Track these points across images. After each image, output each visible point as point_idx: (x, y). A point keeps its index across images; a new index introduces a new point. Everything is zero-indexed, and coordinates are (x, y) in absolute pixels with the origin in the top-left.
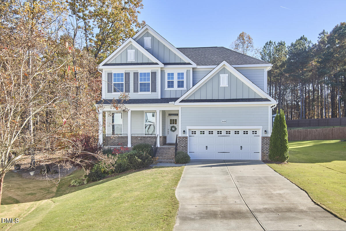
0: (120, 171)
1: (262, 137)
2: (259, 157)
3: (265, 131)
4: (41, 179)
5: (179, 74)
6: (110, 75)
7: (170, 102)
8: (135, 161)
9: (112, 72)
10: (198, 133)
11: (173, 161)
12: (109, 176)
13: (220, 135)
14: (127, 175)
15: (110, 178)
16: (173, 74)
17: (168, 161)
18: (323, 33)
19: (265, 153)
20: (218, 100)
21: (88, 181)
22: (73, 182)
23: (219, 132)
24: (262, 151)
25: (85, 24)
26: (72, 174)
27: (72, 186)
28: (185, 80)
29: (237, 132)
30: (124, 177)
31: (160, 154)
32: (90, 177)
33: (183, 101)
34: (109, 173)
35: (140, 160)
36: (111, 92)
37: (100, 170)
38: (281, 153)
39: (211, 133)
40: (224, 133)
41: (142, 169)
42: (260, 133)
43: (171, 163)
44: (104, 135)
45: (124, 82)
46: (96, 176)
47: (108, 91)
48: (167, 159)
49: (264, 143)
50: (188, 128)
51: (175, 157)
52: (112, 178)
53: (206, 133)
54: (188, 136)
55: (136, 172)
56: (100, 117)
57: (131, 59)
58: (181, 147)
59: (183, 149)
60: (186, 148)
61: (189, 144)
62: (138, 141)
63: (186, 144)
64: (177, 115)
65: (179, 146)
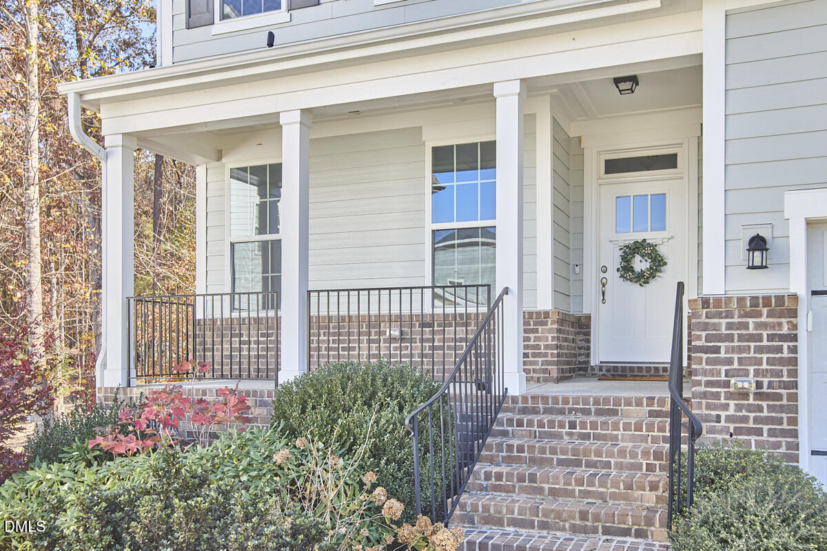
36: (206, 16)
47: (189, 15)
50: (801, 206)
54: (798, 286)
58: (730, 396)
59: (745, 419)
60: (782, 409)
61: (811, 372)
62: (379, 348)
63: (779, 374)
64: (669, 161)
65: (709, 384)
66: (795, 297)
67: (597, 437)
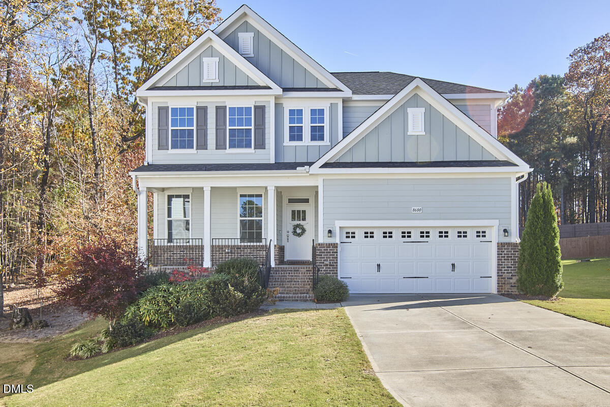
0: (189, 321)
1: (498, 243)
2: (492, 287)
3: (505, 231)
4: (7, 341)
5: (313, 112)
6: (163, 111)
7: (298, 168)
8: (226, 296)
9: (169, 105)
10: (360, 235)
11: (309, 297)
12: (161, 334)
13: (407, 239)
14: (209, 332)
15: (165, 339)
16: (300, 112)
17: (298, 297)
18: (516, 89)
19: (505, 278)
20: (403, 164)
21: (112, 347)
22: (76, 349)
23: (406, 234)
24: (498, 273)
25: (114, 50)
26: (79, 328)
27: (72, 359)
28: (326, 125)
29: (443, 234)
30: (200, 335)
31: (278, 281)
32: (115, 337)
33: (326, 165)
34: (163, 327)
35: (239, 295)
36: (166, 147)
37: (141, 320)
38: (548, 277)
39: (388, 235)
40: (415, 236)
41: (244, 315)
42: (494, 236)
43: (306, 301)
44: (150, 242)
45: (194, 128)
46: (132, 333)
47: (159, 145)
48: (294, 293)
49: (502, 257)
50: (338, 224)
51: (314, 288)
52: (171, 337)
53: (378, 235)
54: (338, 241)
55: (230, 322)
56: (142, 201)
57: (211, 75)
58: (324, 265)
59: (327, 270)
60: (334, 268)
61: (340, 260)
62: (226, 256)
63: (334, 260)
64: (307, 201)
65: (320, 263)
66: (337, 244)
67: (295, 276)
